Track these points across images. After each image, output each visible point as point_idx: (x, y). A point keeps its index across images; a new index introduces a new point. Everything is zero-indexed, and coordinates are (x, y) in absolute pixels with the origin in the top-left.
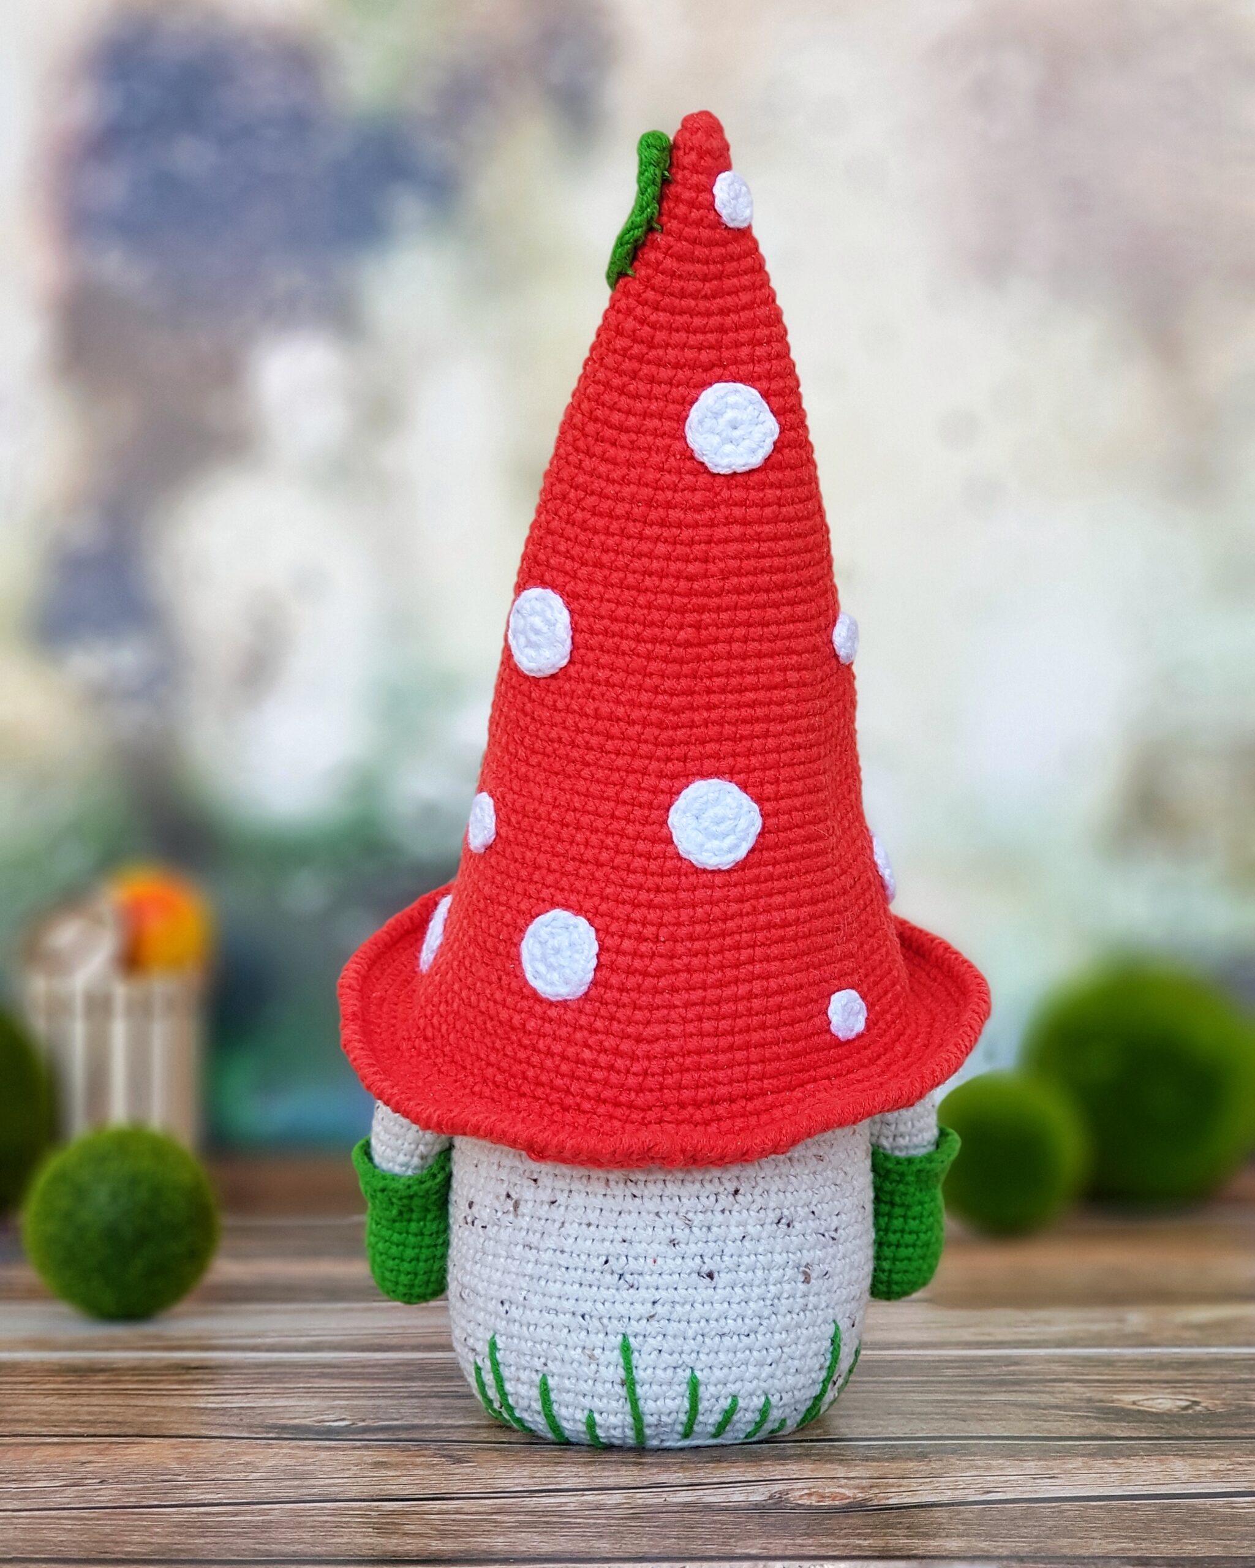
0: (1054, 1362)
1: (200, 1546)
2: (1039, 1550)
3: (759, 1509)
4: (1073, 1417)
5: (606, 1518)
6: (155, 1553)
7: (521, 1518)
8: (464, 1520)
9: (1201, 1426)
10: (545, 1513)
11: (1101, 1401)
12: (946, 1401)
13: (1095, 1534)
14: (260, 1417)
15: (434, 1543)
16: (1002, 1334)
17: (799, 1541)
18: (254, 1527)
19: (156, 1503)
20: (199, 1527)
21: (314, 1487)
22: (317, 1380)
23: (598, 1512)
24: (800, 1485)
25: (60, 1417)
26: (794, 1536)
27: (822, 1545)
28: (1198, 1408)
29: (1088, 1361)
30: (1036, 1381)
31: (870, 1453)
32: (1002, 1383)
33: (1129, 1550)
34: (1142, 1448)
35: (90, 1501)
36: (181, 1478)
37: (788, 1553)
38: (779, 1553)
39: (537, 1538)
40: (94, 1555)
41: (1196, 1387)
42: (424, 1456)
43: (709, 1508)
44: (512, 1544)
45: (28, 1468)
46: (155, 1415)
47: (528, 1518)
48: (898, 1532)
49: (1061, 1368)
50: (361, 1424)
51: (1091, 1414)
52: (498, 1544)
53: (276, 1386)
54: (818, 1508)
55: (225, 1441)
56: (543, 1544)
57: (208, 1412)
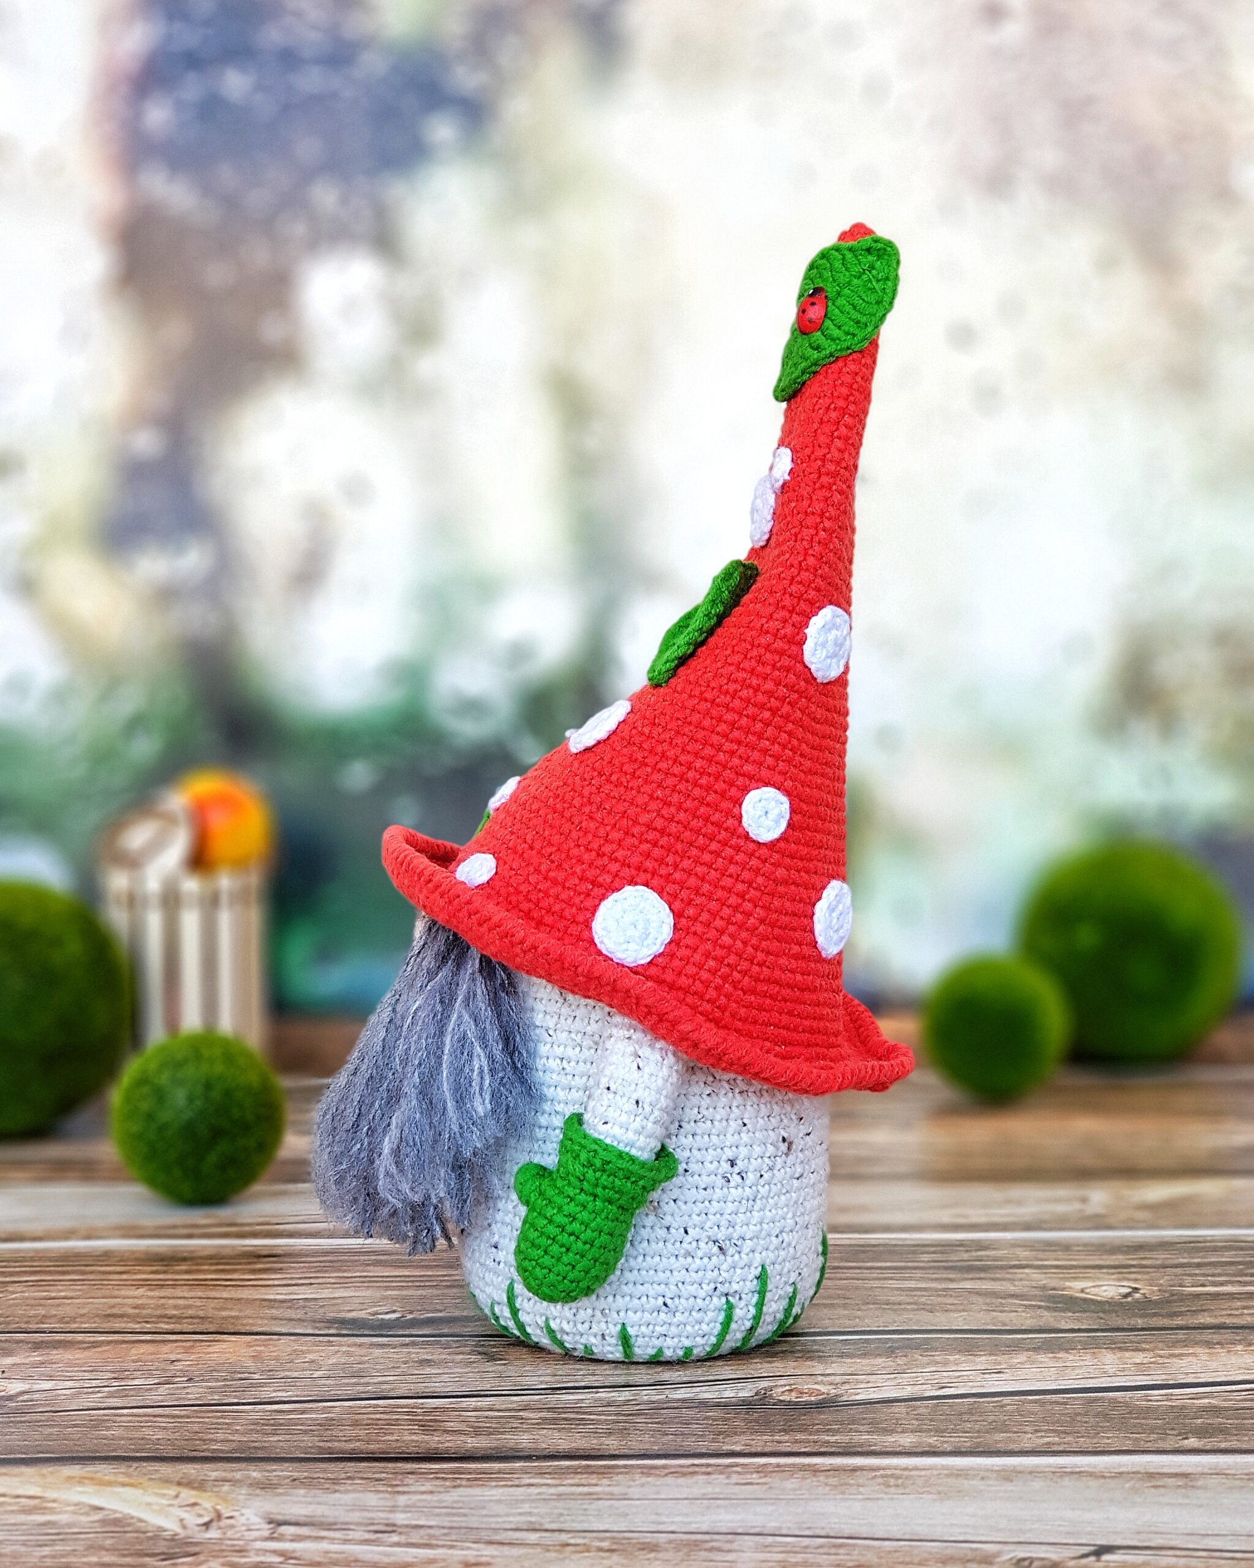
0: (1020, 1246)
1: (274, 1444)
2: (978, 1445)
3: (747, 1404)
4: (1027, 1307)
5: (616, 1415)
6: (235, 1450)
7: (543, 1414)
9: (1135, 1316)
10: (564, 1410)
11: (1054, 1289)
13: (1028, 1429)
14: (321, 1311)
15: (469, 1440)
16: (978, 1216)
17: (777, 1437)
18: (319, 1425)
19: (236, 1401)
20: (273, 1425)
21: (368, 1384)
23: (610, 1409)
24: (782, 1381)
25: (149, 1311)
26: (773, 1432)
27: (796, 1442)
28: (1137, 1296)
29: (1049, 1245)
30: (1002, 1268)
31: (846, 1349)
32: (970, 1269)
34: (1080, 1342)
35: (180, 1399)
36: (256, 1376)
37: (767, 1449)
38: (759, 1449)
39: (556, 1434)
40: (187, 1453)
41: (1139, 1273)
42: (463, 1353)
43: (704, 1404)
44: (536, 1441)
45: (126, 1366)
46: (232, 1309)
47: (549, 1415)
48: (861, 1428)
49: (1023, 1253)
50: (409, 1316)
51: (1042, 1304)
52: (524, 1440)
53: (336, 1274)
54: (797, 1403)
55: (292, 1338)
56: (562, 1441)
57: (277, 1304)
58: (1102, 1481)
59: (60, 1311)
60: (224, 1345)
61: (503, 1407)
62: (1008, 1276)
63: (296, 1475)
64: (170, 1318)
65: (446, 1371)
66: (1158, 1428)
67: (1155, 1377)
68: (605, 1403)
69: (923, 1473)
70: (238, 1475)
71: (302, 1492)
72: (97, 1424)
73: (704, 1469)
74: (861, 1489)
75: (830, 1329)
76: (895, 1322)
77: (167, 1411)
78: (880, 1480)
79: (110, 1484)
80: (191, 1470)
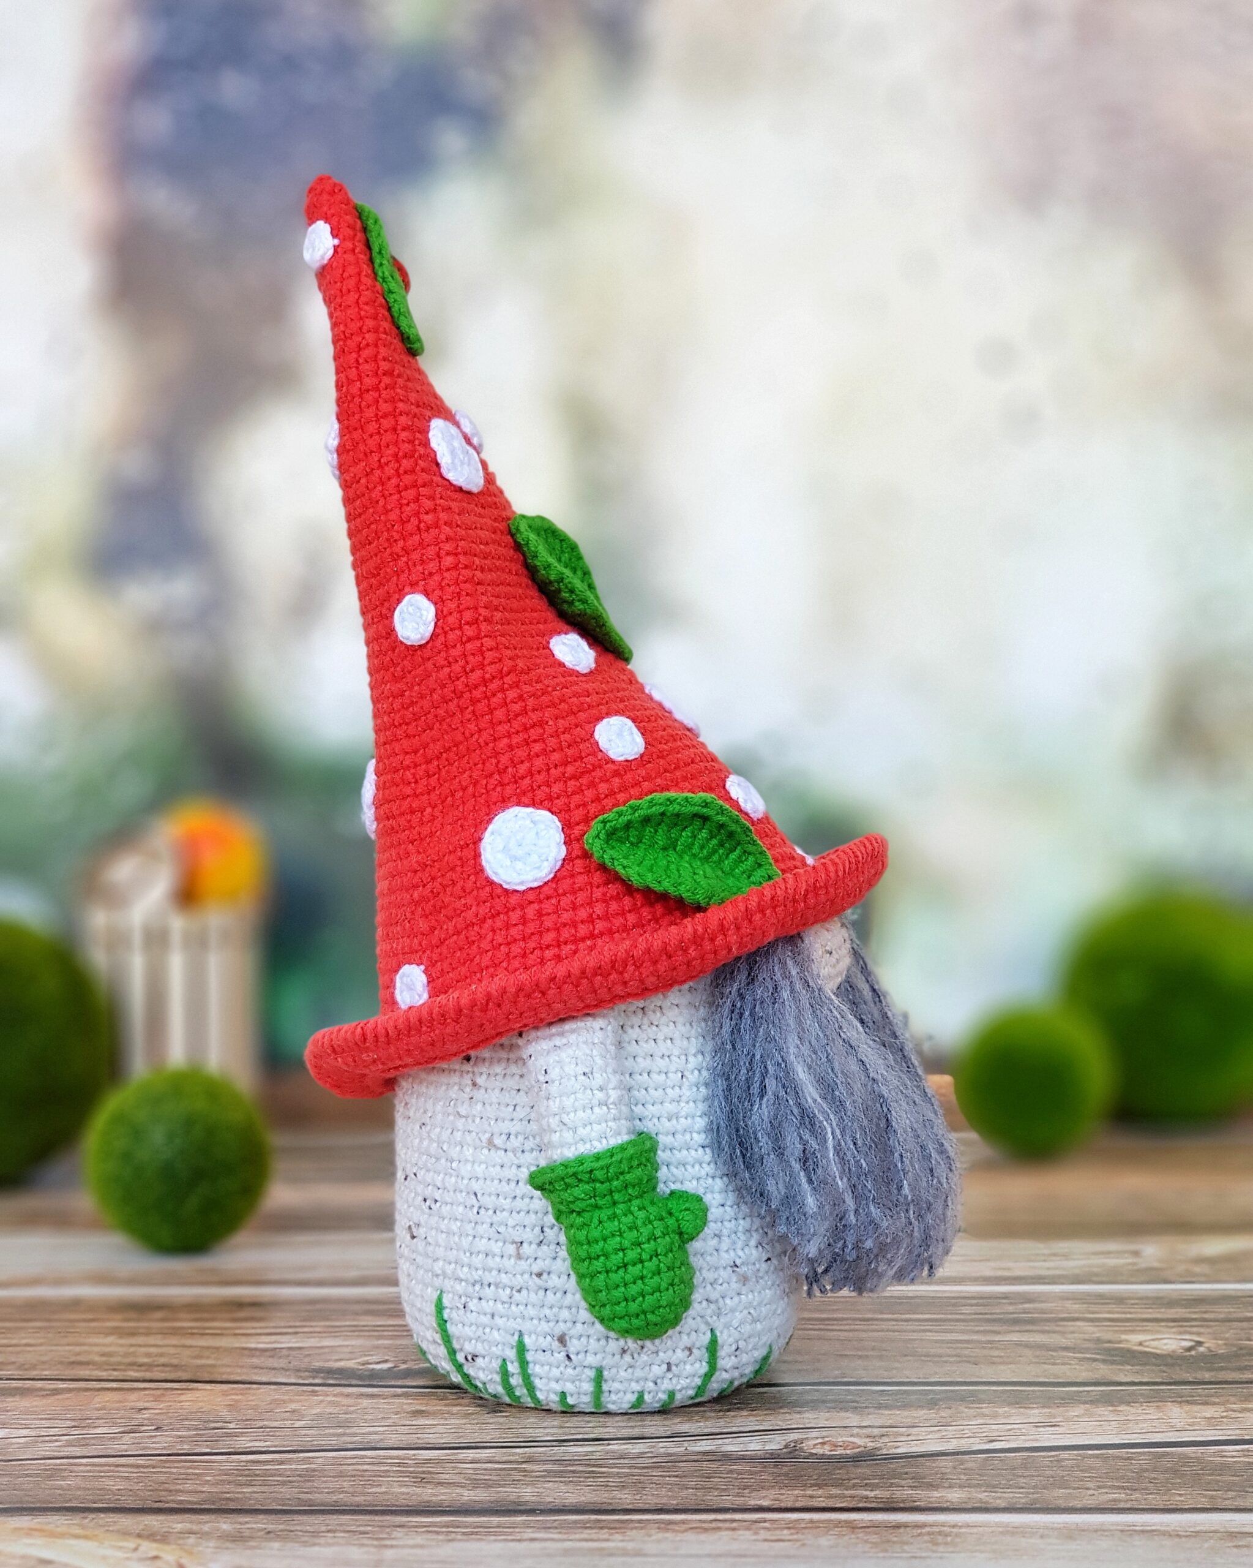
0: (1068, 1299)
1: (247, 1495)
2: (1035, 1501)
3: (773, 1458)
4: (1081, 1359)
5: (630, 1467)
6: (205, 1502)
7: (549, 1467)
8: (495, 1469)
9: (1201, 1369)
10: (572, 1462)
11: (1110, 1342)
12: (961, 1341)
13: (1090, 1485)
14: (306, 1360)
15: (466, 1493)
16: (1020, 1269)
17: (809, 1492)
18: (299, 1476)
19: (208, 1450)
20: (248, 1476)
21: (355, 1435)
22: (361, 1318)
23: (622, 1461)
24: (814, 1434)
25: (119, 1359)
26: (805, 1486)
27: (831, 1497)
28: (1201, 1349)
29: (1102, 1299)
30: (1048, 1320)
31: (883, 1400)
32: (1016, 1322)
33: (1120, 1501)
34: (1142, 1395)
35: (145, 1448)
36: (231, 1426)
37: (799, 1505)
38: (790, 1505)
39: (563, 1487)
40: (149, 1504)
41: (1202, 1326)
43: (727, 1457)
44: (539, 1495)
45: (89, 1414)
46: (208, 1358)
47: (556, 1468)
48: (903, 1482)
49: (1075, 1307)
50: (403, 1366)
51: (1098, 1357)
52: (527, 1494)
53: (322, 1323)
54: (830, 1457)
55: (273, 1387)
56: (571, 1495)
57: (258, 1353)
58: (1177, 1540)
59: (21, 1359)
60: (197, 1394)
61: (505, 1459)
62: (1057, 1329)
63: (270, 1527)
64: (140, 1366)
65: (442, 1422)
66: (1235, 1484)
67: (1229, 1432)
68: (616, 1455)
69: (975, 1530)
70: (206, 1528)
71: (276, 1545)
72: (52, 1474)
73: (727, 1525)
74: (906, 1547)
75: (865, 1380)
76: (936, 1373)
77: (131, 1460)
78: (926, 1538)
79: (62, 1536)
80: (154, 1522)
